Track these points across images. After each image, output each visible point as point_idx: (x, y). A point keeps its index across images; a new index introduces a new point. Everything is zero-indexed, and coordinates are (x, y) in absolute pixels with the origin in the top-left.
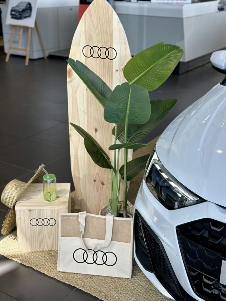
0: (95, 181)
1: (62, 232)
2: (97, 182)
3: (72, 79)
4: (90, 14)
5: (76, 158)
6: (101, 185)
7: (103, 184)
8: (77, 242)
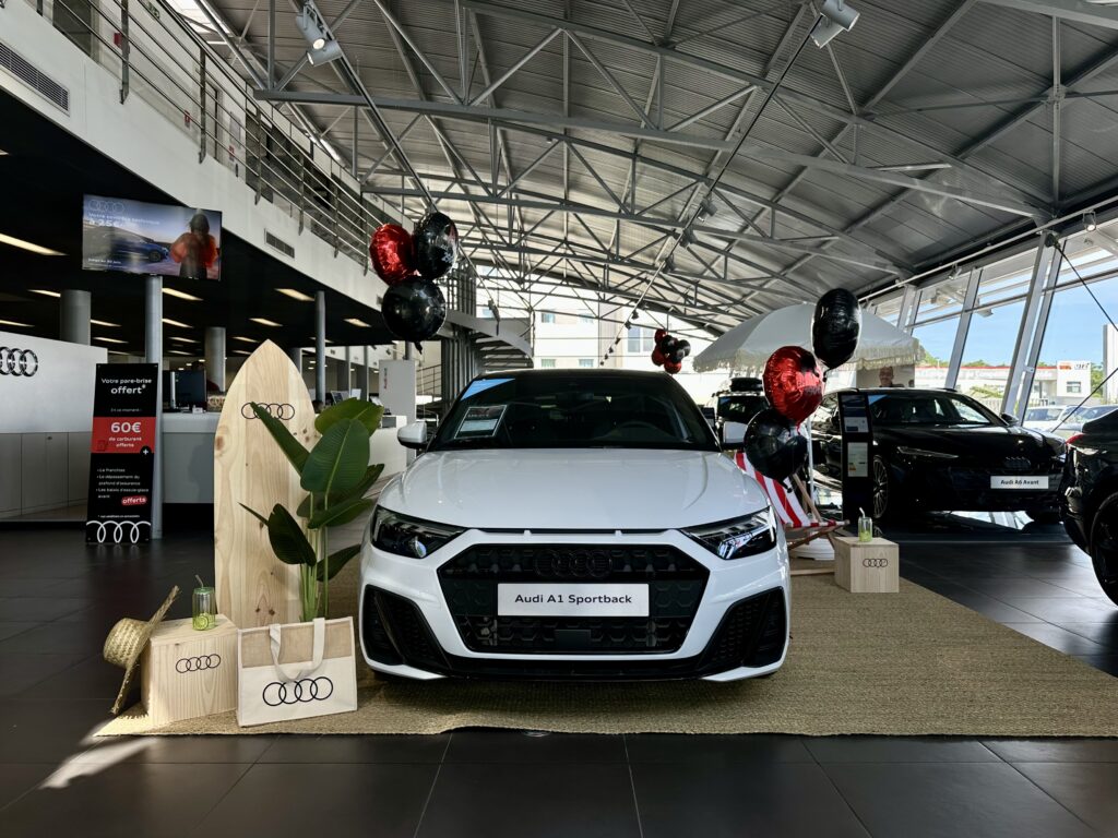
0: (258, 610)
1: (243, 661)
2: (261, 611)
3: (223, 452)
4: (255, 364)
5: (226, 578)
6: (269, 616)
7: (272, 613)
8: (268, 674)
